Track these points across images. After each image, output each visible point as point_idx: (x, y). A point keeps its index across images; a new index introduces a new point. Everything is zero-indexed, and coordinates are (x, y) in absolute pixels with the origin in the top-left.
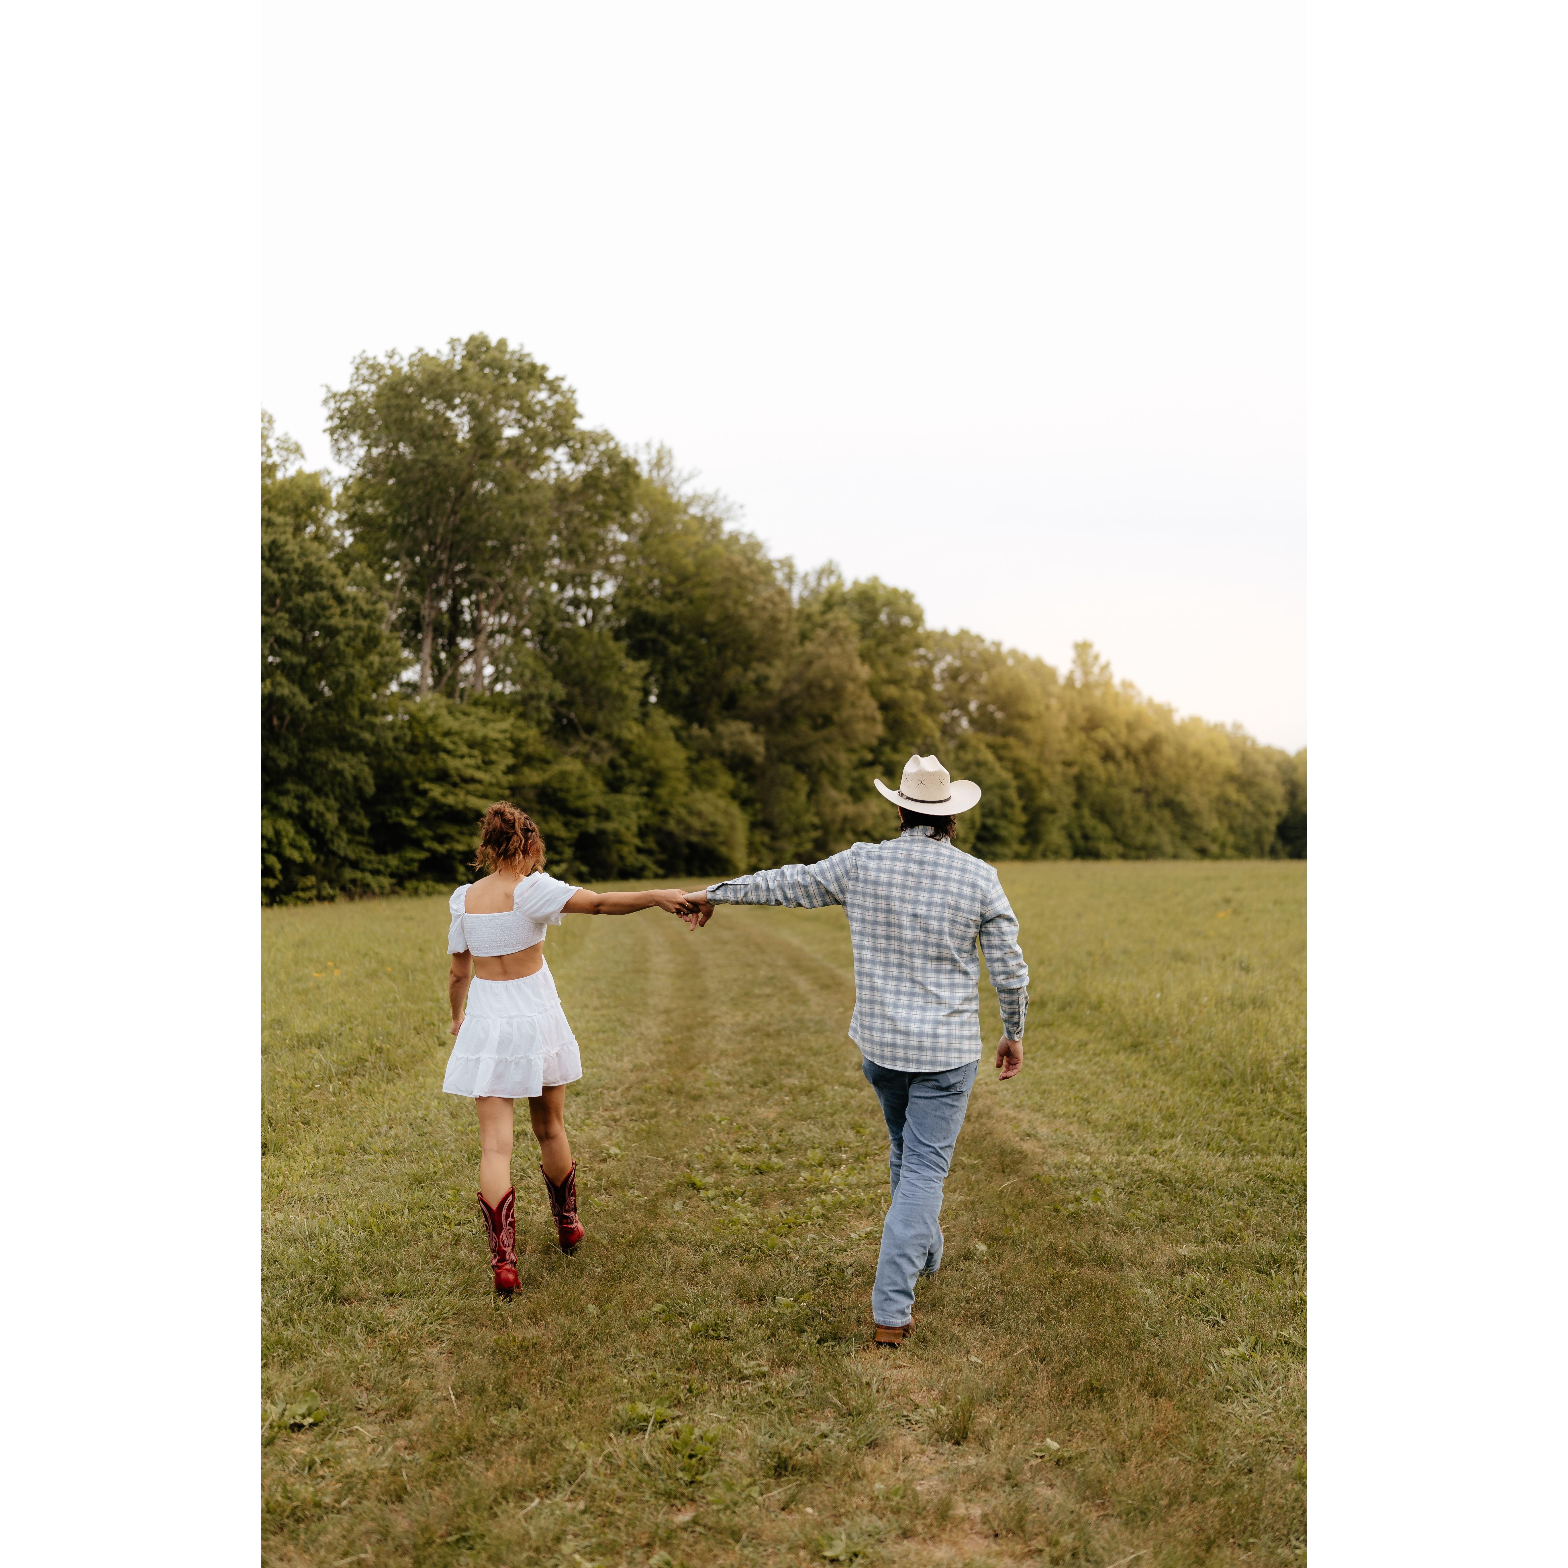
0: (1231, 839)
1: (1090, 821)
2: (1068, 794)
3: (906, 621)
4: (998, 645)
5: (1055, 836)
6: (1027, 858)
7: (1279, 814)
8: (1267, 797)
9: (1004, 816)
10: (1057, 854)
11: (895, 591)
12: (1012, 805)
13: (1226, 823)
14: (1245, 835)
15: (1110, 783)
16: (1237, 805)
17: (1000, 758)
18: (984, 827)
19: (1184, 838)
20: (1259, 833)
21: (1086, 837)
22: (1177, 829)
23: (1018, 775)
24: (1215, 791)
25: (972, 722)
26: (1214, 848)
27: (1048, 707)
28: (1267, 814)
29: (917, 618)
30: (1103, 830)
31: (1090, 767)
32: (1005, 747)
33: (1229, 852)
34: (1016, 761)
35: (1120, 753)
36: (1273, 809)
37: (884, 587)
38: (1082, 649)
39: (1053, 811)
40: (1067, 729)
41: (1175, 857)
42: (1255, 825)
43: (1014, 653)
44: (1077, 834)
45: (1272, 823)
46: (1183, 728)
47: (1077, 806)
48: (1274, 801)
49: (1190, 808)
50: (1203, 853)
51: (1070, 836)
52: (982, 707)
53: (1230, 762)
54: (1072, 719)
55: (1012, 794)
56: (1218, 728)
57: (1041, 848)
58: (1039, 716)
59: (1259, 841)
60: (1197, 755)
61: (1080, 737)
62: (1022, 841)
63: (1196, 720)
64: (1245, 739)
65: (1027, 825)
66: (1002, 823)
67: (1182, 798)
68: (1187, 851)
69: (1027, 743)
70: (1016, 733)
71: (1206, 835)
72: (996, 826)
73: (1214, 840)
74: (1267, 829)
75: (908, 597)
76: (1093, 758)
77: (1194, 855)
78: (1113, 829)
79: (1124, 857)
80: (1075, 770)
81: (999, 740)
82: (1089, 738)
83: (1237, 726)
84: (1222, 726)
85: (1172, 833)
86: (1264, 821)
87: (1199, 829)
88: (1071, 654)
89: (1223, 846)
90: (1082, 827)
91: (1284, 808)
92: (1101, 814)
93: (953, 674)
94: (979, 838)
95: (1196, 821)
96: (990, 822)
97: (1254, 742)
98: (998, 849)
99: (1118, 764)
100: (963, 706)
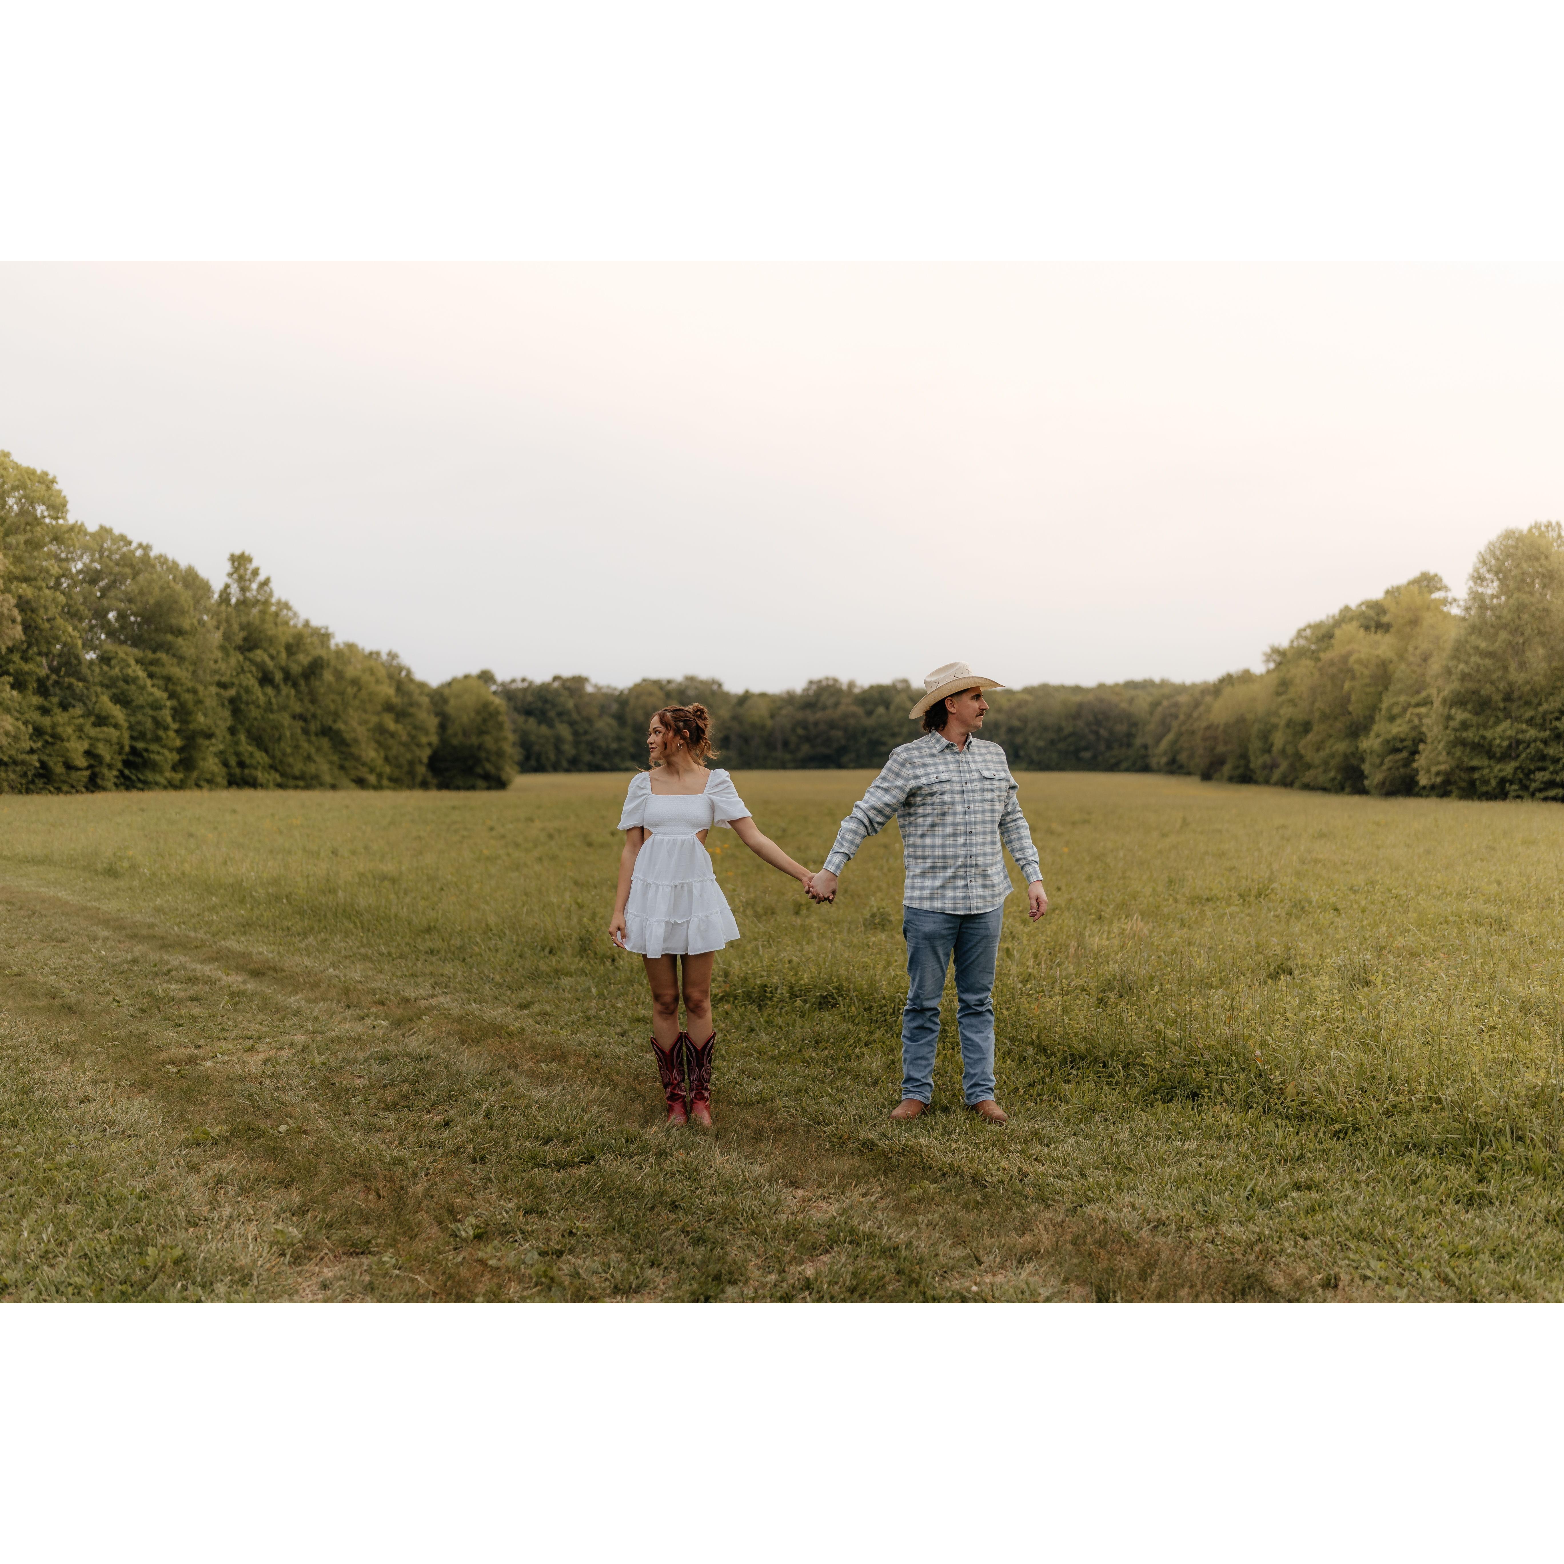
0: (388, 769)
1: (246, 747)
2: (221, 720)
3: (40, 509)
4: (147, 548)
5: (211, 764)
6: (179, 786)
7: (430, 744)
8: (420, 728)
9: (157, 739)
10: (211, 782)
11: (31, 473)
12: (166, 728)
13: (382, 754)
14: (399, 766)
15: (269, 708)
16: (393, 735)
17: (151, 676)
18: (134, 751)
19: (342, 767)
20: (411, 763)
21: (241, 764)
22: (335, 758)
23: (172, 695)
24: (374, 719)
25: (111, 634)
26: (372, 779)
27: (201, 623)
28: (419, 745)
29: (58, 507)
30: (261, 757)
31: (247, 690)
32: (155, 662)
33: (385, 782)
34: (168, 679)
35: (278, 676)
36: (424, 740)
37: (17, 467)
38: (240, 562)
39: (209, 736)
40: (222, 648)
41: (334, 787)
42: (409, 756)
43: (162, 560)
44: (233, 762)
45: (425, 754)
46: (339, 653)
47: (232, 731)
48: (427, 733)
49: (348, 737)
50: (361, 783)
51: (226, 764)
52: (122, 616)
53: (387, 690)
54: (227, 637)
55: (166, 715)
56: (374, 655)
57: (195, 775)
58: (193, 632)
59: (411, 773)
60: (355, 682)
61: (236, 658)
62: (174, 768)
63: (351, 647)
64: (400, 668)
65: (180, 750)
66: (154, 747)
67: (340, 725)
68: (346, 782)
69: (181, 659)
70: (168, 648)
71: (364, 764)
72: (146, 750)
73: (372, 770)
74: (421, 762)
75: (46, 482)
76: (250, 681)
77: (353, 785)
78: (273, 757)
79: (280, 786)
80: (232, 692)
81: (150, 655)
82: (246, 658)
83: (393, 656)
84: (378, 654)
85: (331, 763)
86: (418, 752)
87: (357, 759)
88: (228, 567)
89: (380, 776)
90: (237, 754)
91: (434, 739)
92: (258, 741)
93: (92, 577)
94: (127, 763)
95: (354, 750)
96: (140, 745)
97: (409, 673)
98: (150, 776)
99: (276, 687)
100: (100, 614)
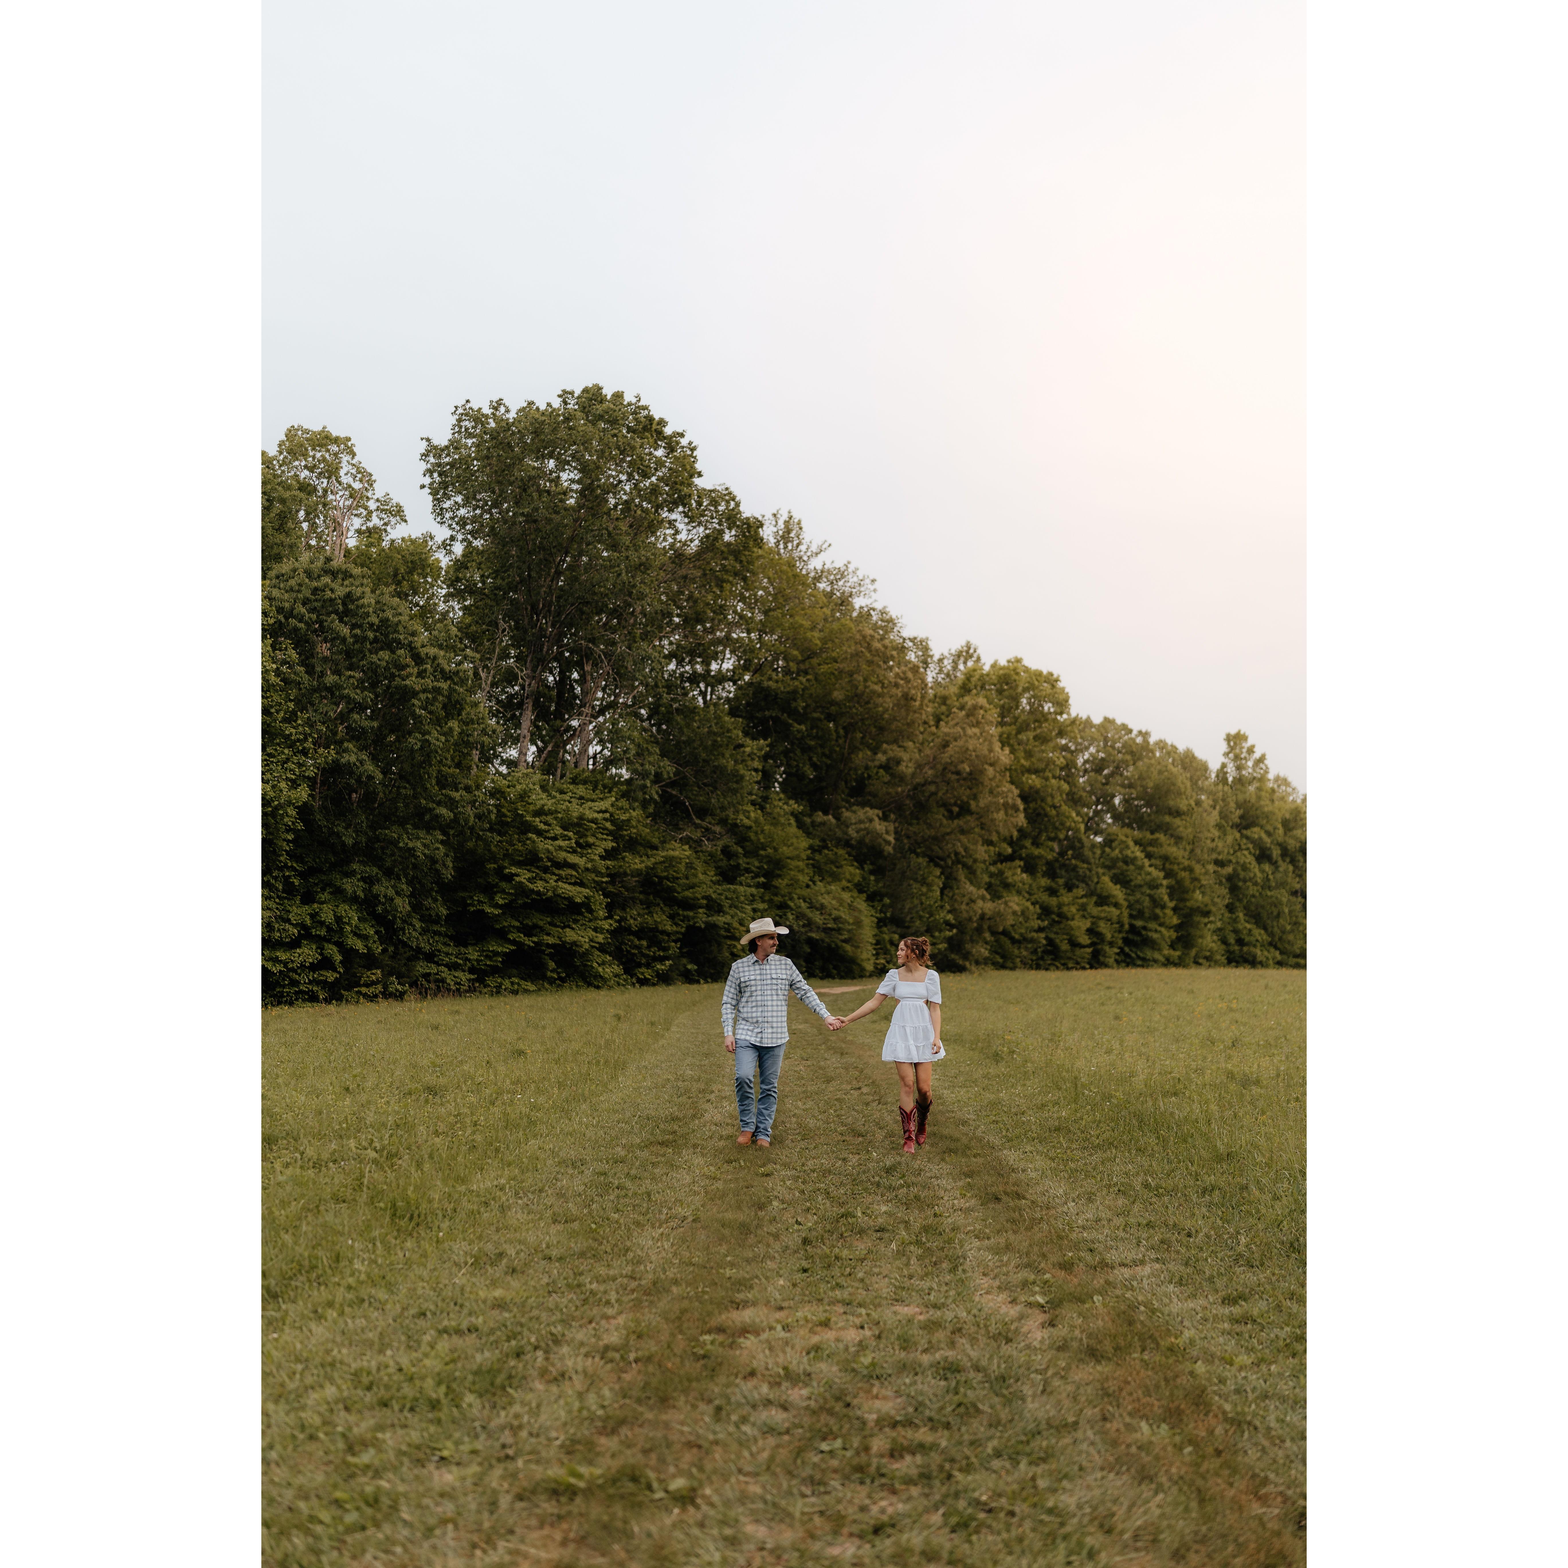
1: (1244, 924)
2: (1221, 896)
3: (1048, 707)
4: (1145, 735)
5: (1209, 941)
6: (1179, 963)
9: (1156, 918)
10: (1210, 960)
11: (1039, 674)
12: (1163, 907)
15: (1266, 885)
17: (1149, 856)
18: (1133, 929)
21: (1240, 942)
23: (1169, 875)
25: (1116, 817)
27: (1198, 803)
29: (1062, 704)
30: (1259, 934)
31: (1245, 868)
32: (1154, 843)
34: (1166, 858)
35: (1276, 853)
37: (1027, 670)
38: (1235, 741)
39: (1207, 914)
40: (1219, 826)
43: (1162, 744)
44: (1232, 939)
47: (1230, 908)
51: (1224, 942)
52: (1126, 801)
54: (1223, 816)
55: (1163, 894)
57: (1193, 952)
58: (1190, 812)
61: (1233, 835)
62: (1172, 946)
65: (1178, 928)
66: (1152, 925)
69: (1178, 839)
70: (1165, 828)
72: (1145, 928)
75: (1052, 681)
76: (1248, 858)
78: (1272, 935)
79: (1280, 964)
80: (1229, 870)
81: (1149, 836)
82: (1242, 836)
88: (1224, 747)
90: (1236, 931)
92: (1256, 917)
93: (1098, 766)
94: (1126, 941)
96: (1139, 923)
98: (1149, 954)
99: (1274, 864)
100: (1107, 800)
